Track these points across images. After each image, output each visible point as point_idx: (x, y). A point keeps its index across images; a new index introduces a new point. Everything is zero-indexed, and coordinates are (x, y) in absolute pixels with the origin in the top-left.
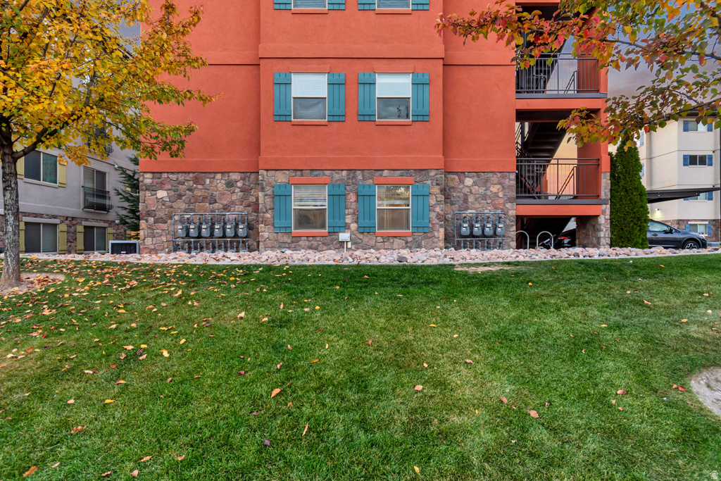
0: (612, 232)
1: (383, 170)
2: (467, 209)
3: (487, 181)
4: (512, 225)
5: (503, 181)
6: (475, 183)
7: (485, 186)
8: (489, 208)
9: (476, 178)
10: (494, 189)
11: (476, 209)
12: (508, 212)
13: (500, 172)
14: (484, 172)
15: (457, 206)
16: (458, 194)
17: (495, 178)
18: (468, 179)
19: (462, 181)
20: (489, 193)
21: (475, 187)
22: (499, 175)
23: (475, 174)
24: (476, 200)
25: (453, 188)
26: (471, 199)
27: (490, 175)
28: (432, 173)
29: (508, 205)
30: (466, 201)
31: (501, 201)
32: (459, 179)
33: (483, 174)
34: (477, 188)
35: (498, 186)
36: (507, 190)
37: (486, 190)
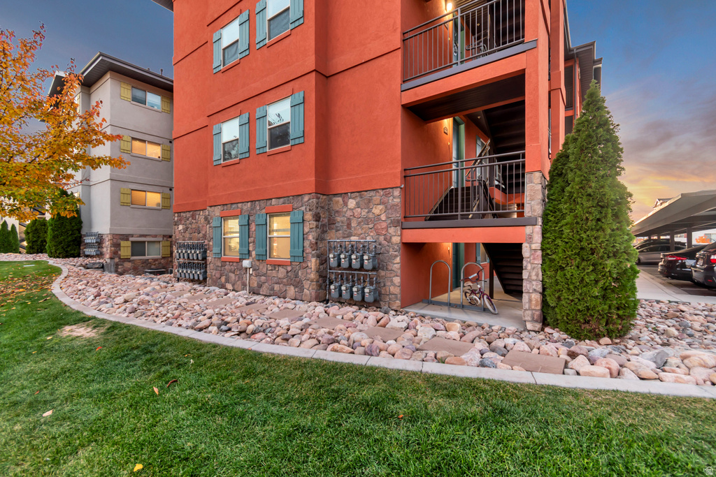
0: (544, 271)
1: (271, 199)
2: (350, 235)
3: (370, 201)
4: (396, 256)
5: (386, 199)
6: (358, 205)
7: (368, 208)
8: (372, 234)
9: (358, 199)
10: (377, 210)
11: (359, 235)
12: (391, 238)
13: (383, 189)
14: (366, 191)
15: (340, 232)
16: (342, 219)
17: (377, 197)
18: (351, 200)
19: (346, 204)
20: (371, 215)
21: (357, 209)
22: (382, 192)
23: (357, 194)
24: (359, 223)
25: (337, 212)
26: (354, 224)
27: (372, 193)
28: (306, 198)
29: (392, 230)
30: (349, 226)
31: (384, 225)
32: (344, 201)
33: (366, 193)
34: (359, 210)
35: (381, 207)
36: (390, 211)
37: (368, 212)
